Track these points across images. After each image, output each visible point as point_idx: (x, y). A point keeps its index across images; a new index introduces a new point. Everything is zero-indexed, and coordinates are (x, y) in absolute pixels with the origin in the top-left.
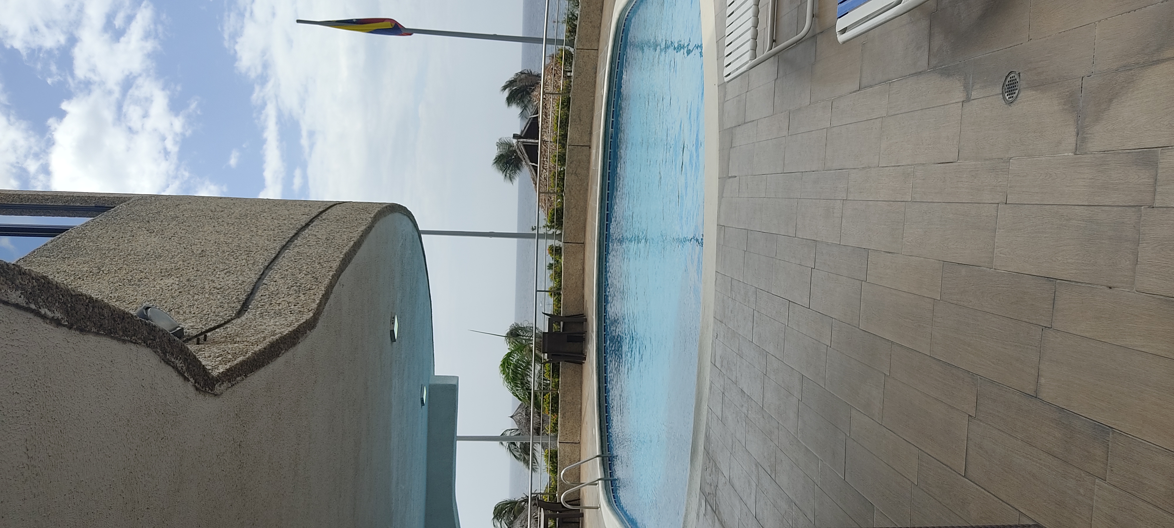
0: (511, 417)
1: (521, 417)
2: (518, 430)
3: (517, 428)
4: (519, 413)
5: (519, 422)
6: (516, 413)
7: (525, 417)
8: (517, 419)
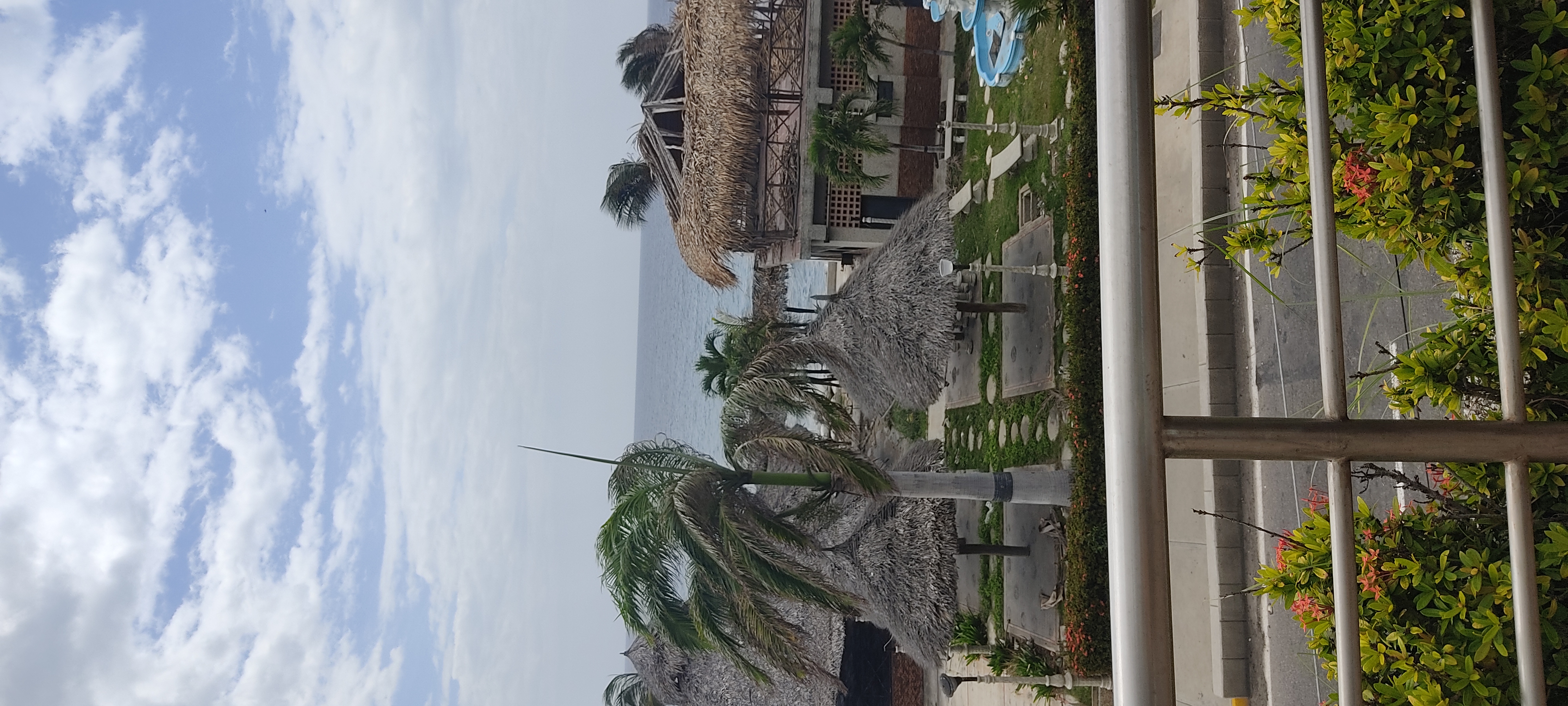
0: (626, 654)
1: (644, 655)
2: (637, 675)
3: (636, 672)
4: (641, 646)
5: (641, 664)
6: (635, 645)
7: (652, 653)
8: (636, 658)
